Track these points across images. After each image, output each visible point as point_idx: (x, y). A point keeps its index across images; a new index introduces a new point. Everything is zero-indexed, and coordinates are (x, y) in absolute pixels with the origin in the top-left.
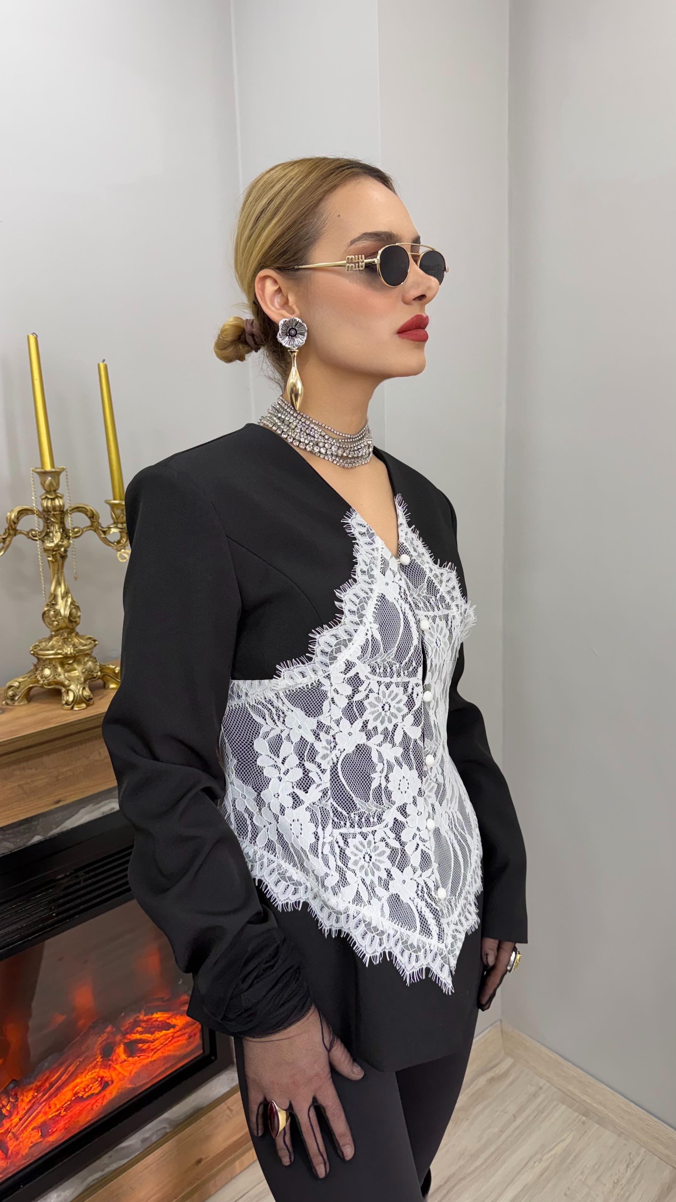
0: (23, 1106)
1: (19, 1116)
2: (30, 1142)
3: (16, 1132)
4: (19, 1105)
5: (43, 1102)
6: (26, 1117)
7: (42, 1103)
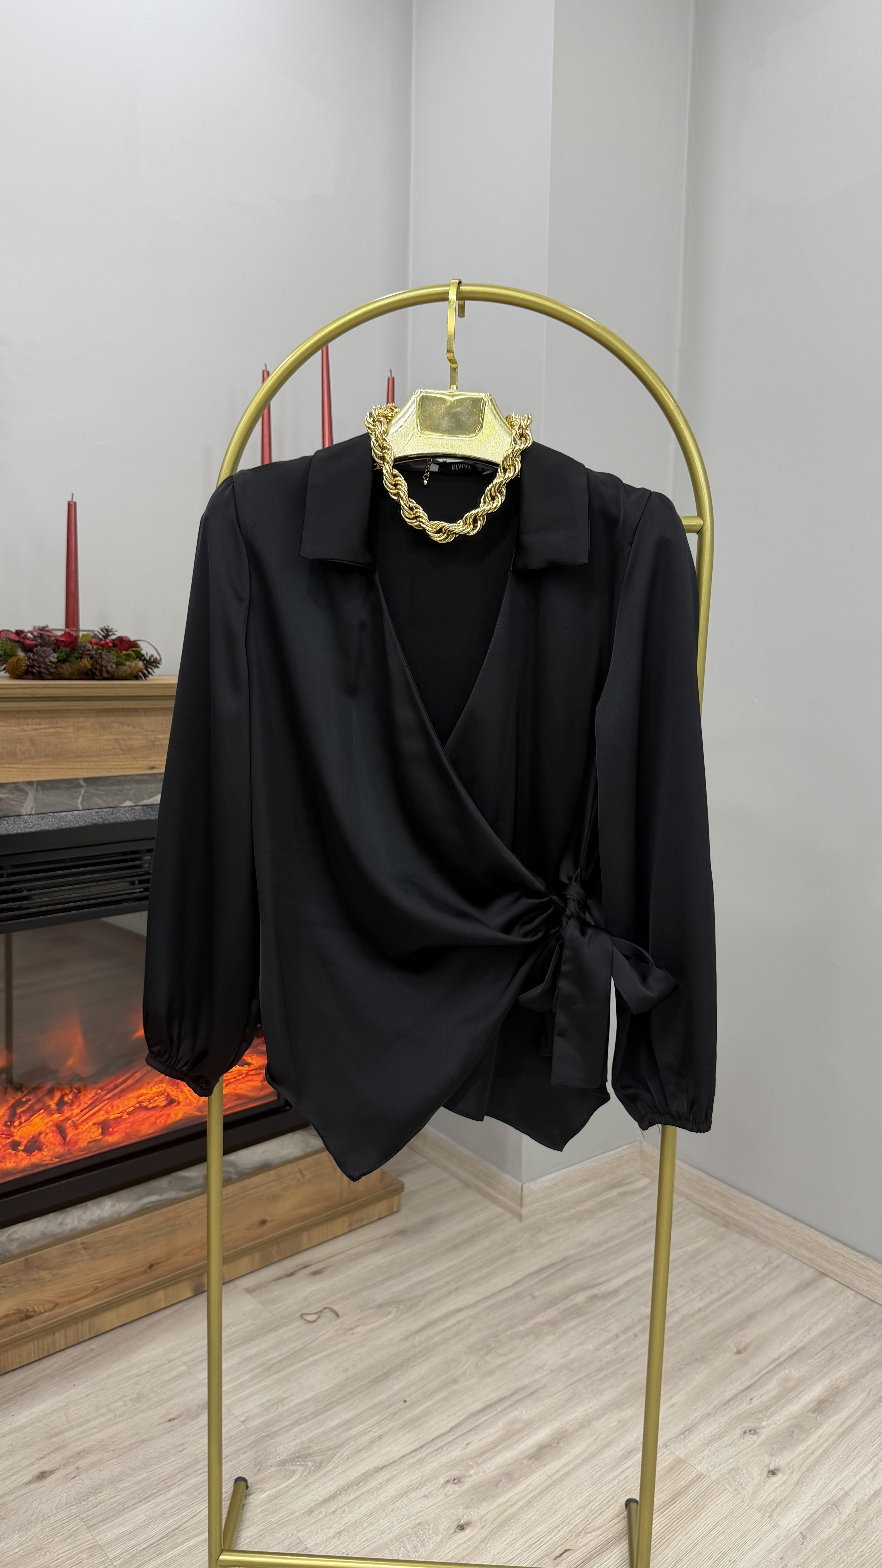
0: (85, 1100)
1: (81, 1108)
2: (89, 1137)
3: (77, 1121)
4: (81, 1098)
5: (107, 1099)
6: (87, 1110)
7: (105, 1100)
